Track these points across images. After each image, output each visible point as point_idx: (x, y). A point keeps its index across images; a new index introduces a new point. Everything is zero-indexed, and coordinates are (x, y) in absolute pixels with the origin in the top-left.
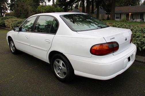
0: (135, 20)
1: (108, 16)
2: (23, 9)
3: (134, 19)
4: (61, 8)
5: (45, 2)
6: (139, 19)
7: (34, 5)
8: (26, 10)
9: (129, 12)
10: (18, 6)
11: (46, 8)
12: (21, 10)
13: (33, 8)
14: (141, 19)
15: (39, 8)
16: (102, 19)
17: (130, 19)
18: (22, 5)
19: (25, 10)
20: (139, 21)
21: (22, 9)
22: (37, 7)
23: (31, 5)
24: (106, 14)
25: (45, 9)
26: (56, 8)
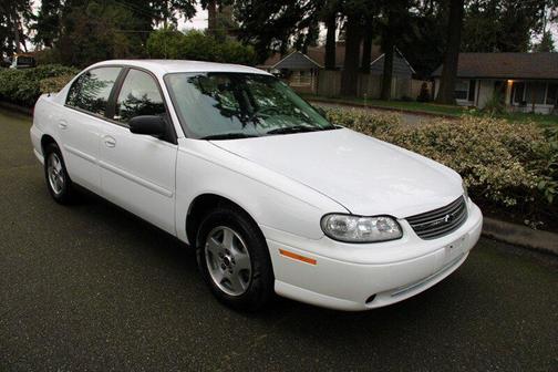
0: (529, 108)
1: (424, 85)
2: (93, 40)
3: (523, 104)
4: (246, 44)
5: (175, 21)
6: (545, 105)
7: (136, 29)
8: (104, 46)
9: (508, 75)
10: (70, 28)
11: (182, 42)
12: (83, 42)
13: (129, 38)
14: (552, 106)
15: (153, 40)
16: (399, 97)
17: (508, 101)
18: (88, 25)
19: (97, 46)
20: (544, 113)
21: (86, 40)
22: (148, 36)
23: (123, 28)
24: (414, 77)
25: (178, 47)
26: (221, 43)
